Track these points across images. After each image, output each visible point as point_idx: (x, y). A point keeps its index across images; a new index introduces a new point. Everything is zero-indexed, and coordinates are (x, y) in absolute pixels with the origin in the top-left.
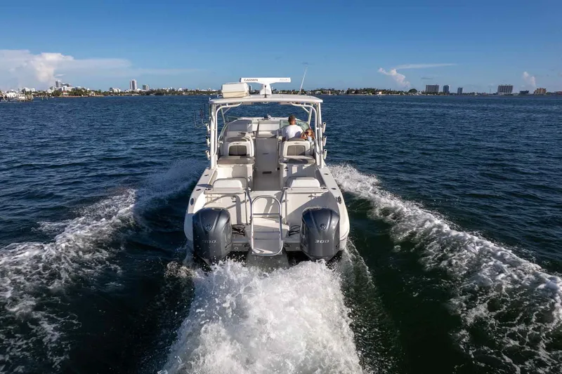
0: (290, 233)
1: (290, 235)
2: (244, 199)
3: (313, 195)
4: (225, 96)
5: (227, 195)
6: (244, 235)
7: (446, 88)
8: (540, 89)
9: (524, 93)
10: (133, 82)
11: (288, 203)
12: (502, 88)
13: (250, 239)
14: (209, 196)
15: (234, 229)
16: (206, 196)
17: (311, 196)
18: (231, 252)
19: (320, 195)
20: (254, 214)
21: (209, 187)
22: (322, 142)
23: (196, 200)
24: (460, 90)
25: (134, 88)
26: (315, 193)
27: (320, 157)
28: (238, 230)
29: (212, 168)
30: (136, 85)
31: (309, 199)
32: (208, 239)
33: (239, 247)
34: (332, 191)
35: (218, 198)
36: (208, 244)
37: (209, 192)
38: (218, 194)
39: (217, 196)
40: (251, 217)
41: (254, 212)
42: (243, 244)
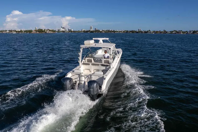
5: (77, 74)
10: (91, 27)
16: (72, 74)
17: (99, 77)
19: (102, 77)
21: (74, 71)
23: (68, 75)
26: (100, 76)
29: (80, 66)
31: (99, 78)
32: (64, 86)
34: (105, 76)
35: (75, 75)
39: (74, 74)
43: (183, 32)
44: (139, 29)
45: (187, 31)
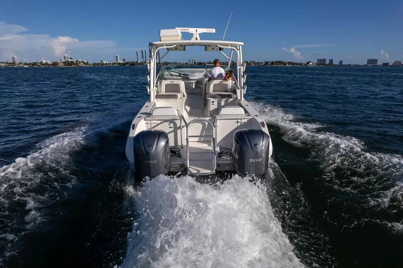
0: (220, 155)
1: (219, 156)
2: (179, 125)
3: (239, 121)
4: (162, 39)
5: (165, 121)
6: (180, 157)
7: (331, 61)
8: (397, 62)
9: (386, 65)
10: (117, 56)
11: (218, 128)
12: (370, 61)
13: (186, 160)
14: (149, 122)
15: (172, 152)
16: (146, 122)
17: (237, 122)
18: (169, 172)
19: (246, 121)
20: (190, 136)
21: (149, 114)
22: (242, 79)
23: (137, 125)
24: (341, 62)
25: (117, 61)
26: (241, 119)
27: (241, 92)
28: (175, 152)
29: (152, 101)
30: (118, 58)
32: (149, 160)
33: (175, 167)
34: (256, 118)
36: (149, 165)
37: (149, 118)
38: (157, 120)
40: (187, 139)
41: (189, 135)
42: (179, 165)
43: (255, 63)
44: (190, 60)
45: (259, 63)
